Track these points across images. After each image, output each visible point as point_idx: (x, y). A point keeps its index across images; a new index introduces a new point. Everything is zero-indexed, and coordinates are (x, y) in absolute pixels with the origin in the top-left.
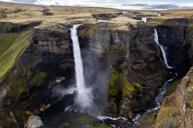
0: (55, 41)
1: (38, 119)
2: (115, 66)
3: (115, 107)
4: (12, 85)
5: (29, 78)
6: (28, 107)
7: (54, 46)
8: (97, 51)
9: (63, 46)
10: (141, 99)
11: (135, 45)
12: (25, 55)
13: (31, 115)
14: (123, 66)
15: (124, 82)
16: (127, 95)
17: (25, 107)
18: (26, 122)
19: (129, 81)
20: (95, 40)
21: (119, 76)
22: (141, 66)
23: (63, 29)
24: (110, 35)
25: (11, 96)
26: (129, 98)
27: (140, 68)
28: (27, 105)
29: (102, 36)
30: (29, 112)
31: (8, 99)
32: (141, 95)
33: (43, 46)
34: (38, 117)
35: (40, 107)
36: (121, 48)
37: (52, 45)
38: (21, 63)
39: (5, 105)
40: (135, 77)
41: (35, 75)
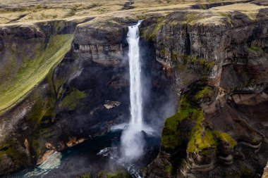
0: (100, 45)
1: (58, 157)
2: (186, 93)
3: (169, 170)
4: (35, 105)
5: (60, 97)
6: (51, 137)
7: (99, 53)
8: (165, 64)
9: (112, 54)
10: (228, 166)
11: (245, 57)
12: (63, 64)
13: (51, 149)
14: (201, 95)
15: (197, 127)
16: (193, 154)
17: (46, 136)
18: (41, 158)
19: (207, 127)
20: (162, 44)
21: (191, 114)
22: (254, 99)
23: (116, 26)
24: (185, 35)
25: (31, 120)
26: (195, 160)
27: (251, 103)
28: (49, 135)
29: (172, 37)
30: (50, 145)
31: (26, 122)
32: (230, 157)
33: (83, 52)
34: (59, 154)
35: (68, 141)
36: (202, 60)
37: (97, 51)
38: (55, 75)
39: (21, 129)
40: (230, 119)
41: (69, 94)
